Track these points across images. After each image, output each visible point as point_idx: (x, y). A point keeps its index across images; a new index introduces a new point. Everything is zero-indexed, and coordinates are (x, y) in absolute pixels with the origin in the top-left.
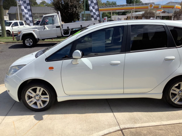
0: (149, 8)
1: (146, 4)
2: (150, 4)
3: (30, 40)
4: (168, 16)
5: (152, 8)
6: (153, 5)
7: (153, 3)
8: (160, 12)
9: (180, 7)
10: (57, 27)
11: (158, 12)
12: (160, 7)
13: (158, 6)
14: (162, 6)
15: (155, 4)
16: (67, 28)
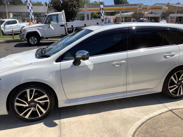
0: (138, 9)
1: (135, 4)
2: (138, 5)
3: (34, 38)
4: (156, 17)
5: (141, 8)
6: (142, 6)
7: (142, 4)
8: (147, 13)
9: (167, 8)
10: (62, 26)
11: (146, 13)
12: (148, 8)
13: (147, 7)
14: (150, 7)
15: (144, 5)
16: (71, 27)
